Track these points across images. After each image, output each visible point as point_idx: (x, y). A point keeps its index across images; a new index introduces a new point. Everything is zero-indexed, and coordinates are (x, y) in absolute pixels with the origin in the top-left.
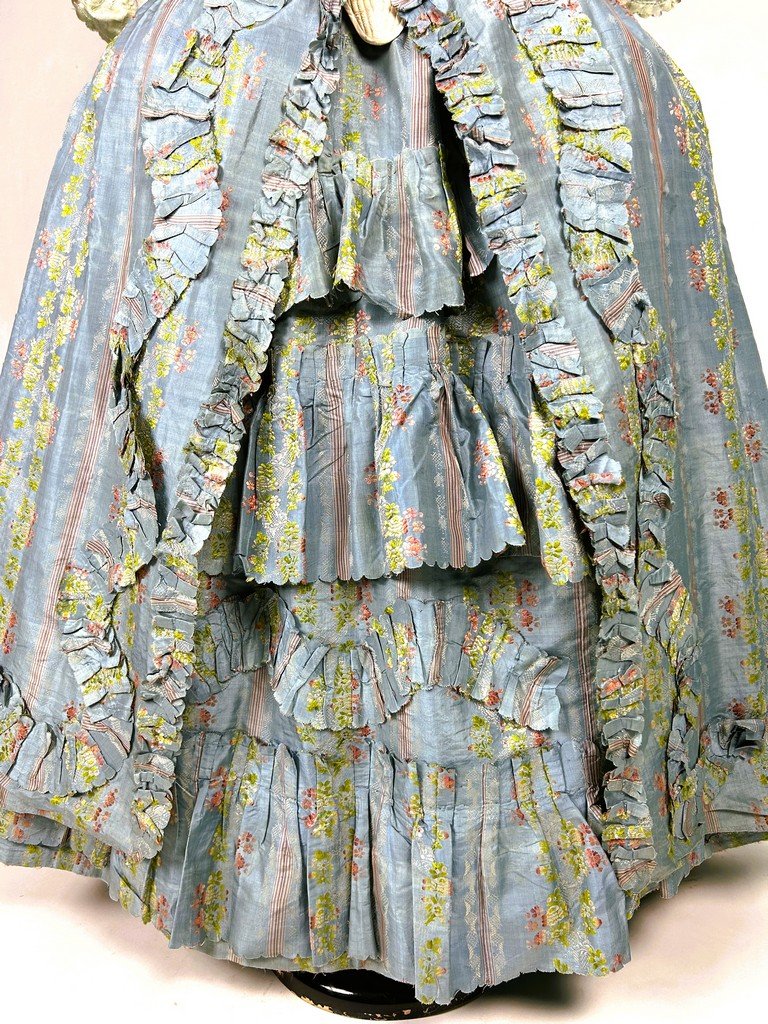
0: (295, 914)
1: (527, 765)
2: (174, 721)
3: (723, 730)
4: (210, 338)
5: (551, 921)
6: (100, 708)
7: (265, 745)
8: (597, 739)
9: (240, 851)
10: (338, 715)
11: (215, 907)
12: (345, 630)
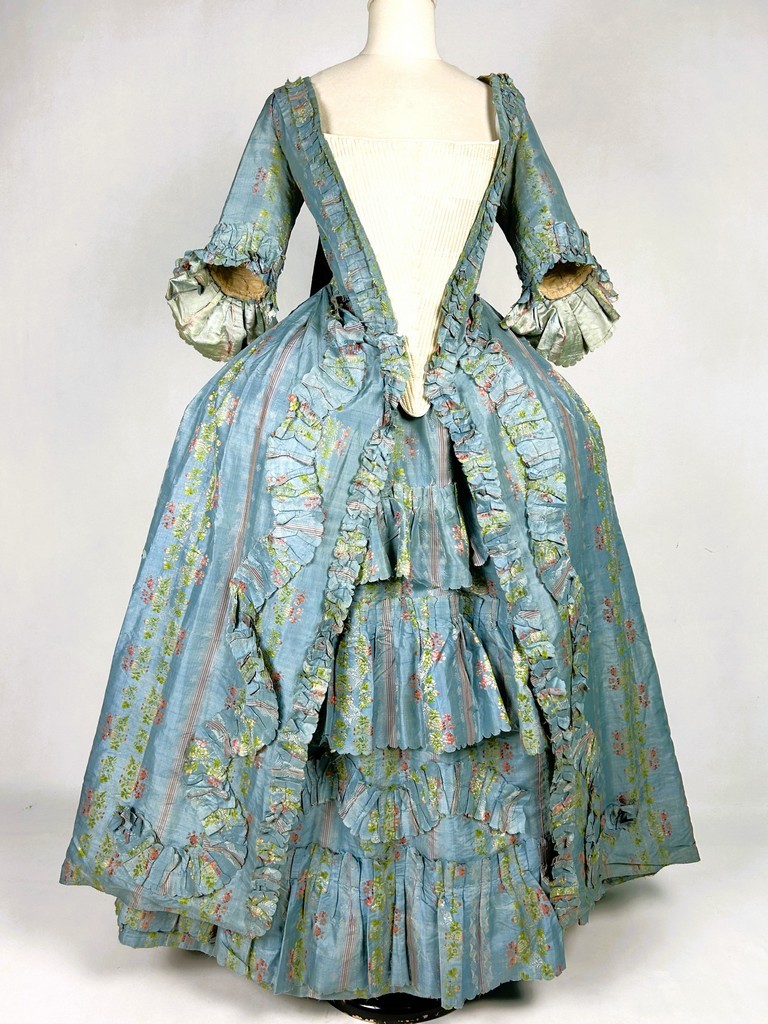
0: (358, 962)
1: (507, 856)
2: (282, 846)
3: (613, 813)
4: (314, 601)
5: (520, 950)
6: (217, 836)
7: (336, 854)
8: (548, 837)
9: (318, 924)
10: (386, 832)
11: (298, 963)
12: (391, 778)
